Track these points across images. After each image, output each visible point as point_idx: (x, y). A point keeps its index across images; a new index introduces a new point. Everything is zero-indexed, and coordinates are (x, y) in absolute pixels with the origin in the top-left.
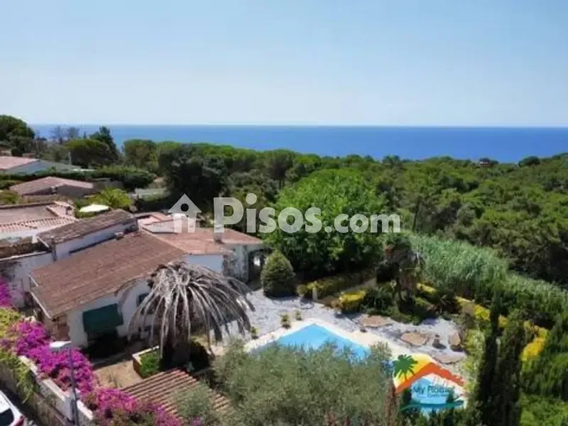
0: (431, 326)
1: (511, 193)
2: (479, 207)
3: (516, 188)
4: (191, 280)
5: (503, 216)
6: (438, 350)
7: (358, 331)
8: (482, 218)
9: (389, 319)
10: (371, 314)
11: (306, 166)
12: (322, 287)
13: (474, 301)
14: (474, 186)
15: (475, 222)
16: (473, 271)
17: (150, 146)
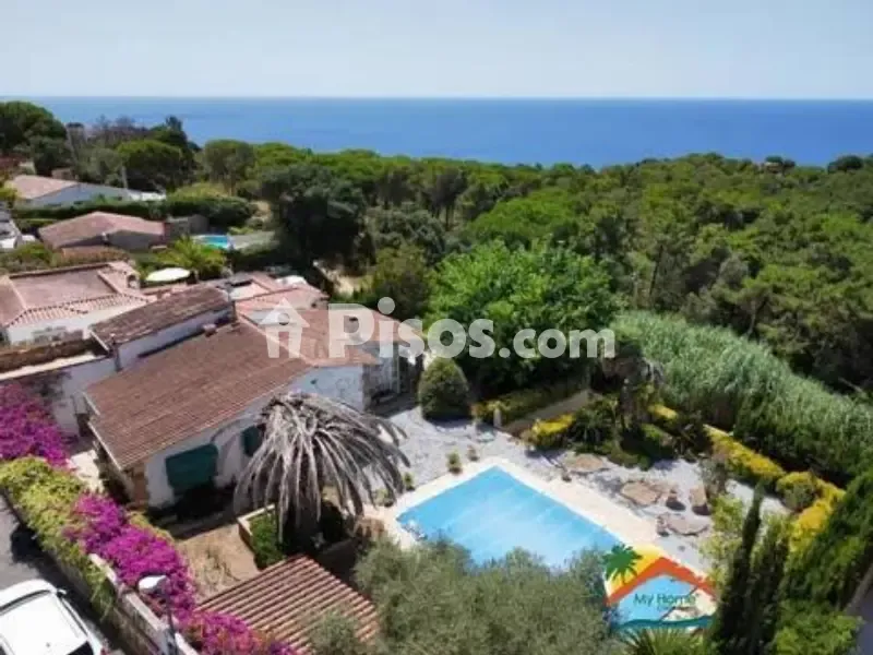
0: (666, 472)
1: (807, 236)
2: (755, 255)
3: (816, 228)
4: (319, 426)
5: (791, 273)
6: (672, 512)
7: (558, 481)
8: (758, 278)
9: (604, 459)
10: (580, 451)
11: (487, 188)
12: (508, 409)
13: (732, 434)
14: (750, 217)
15: (747, 281)
16: (736, 380)
17: (245, 152)
